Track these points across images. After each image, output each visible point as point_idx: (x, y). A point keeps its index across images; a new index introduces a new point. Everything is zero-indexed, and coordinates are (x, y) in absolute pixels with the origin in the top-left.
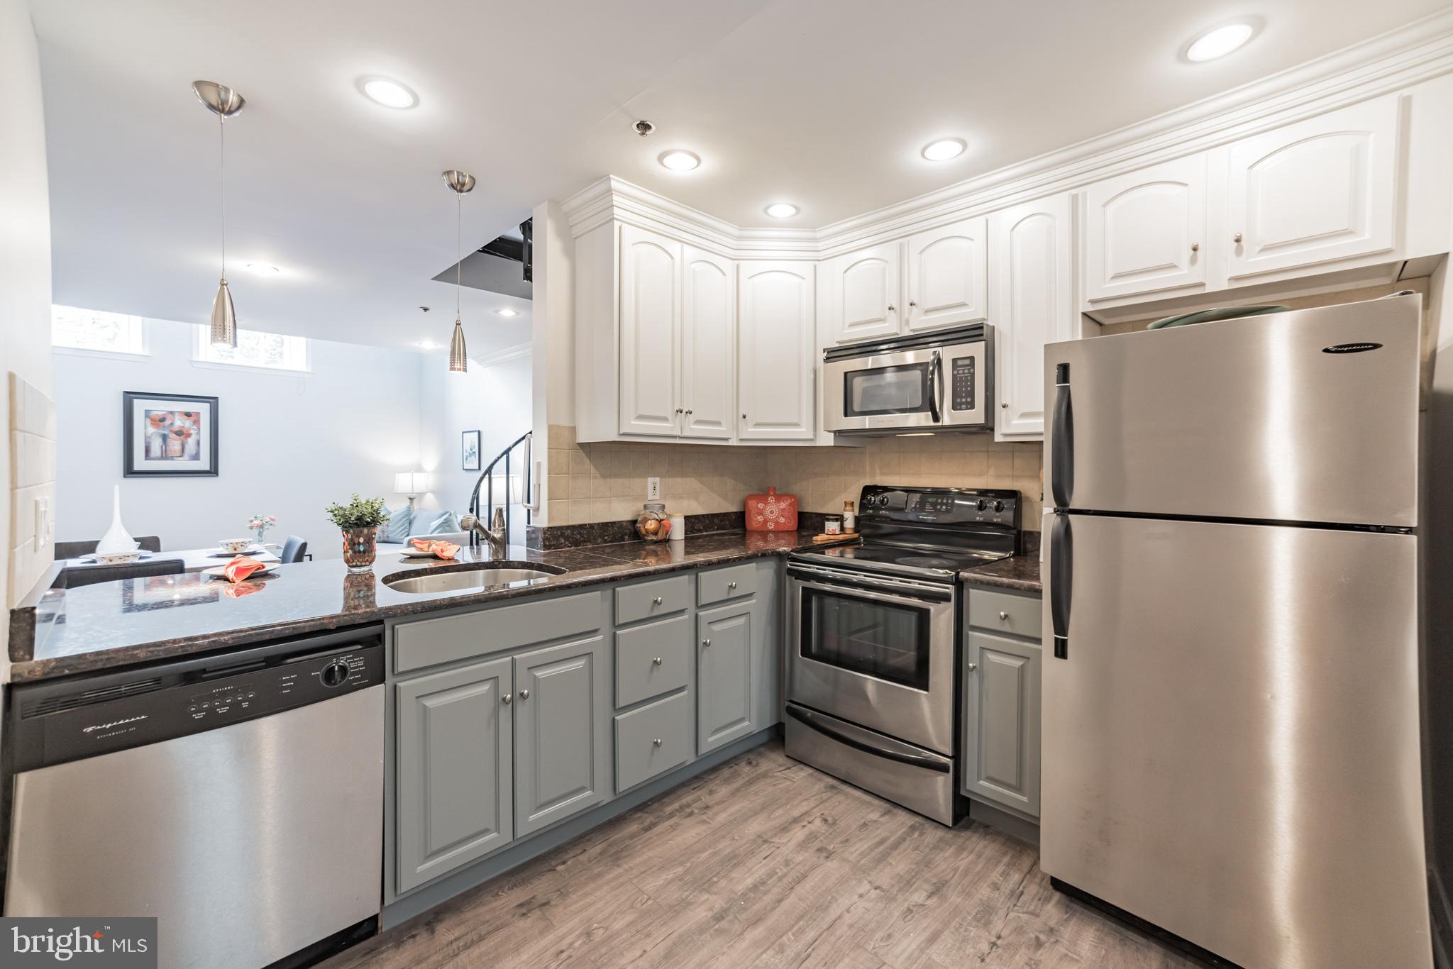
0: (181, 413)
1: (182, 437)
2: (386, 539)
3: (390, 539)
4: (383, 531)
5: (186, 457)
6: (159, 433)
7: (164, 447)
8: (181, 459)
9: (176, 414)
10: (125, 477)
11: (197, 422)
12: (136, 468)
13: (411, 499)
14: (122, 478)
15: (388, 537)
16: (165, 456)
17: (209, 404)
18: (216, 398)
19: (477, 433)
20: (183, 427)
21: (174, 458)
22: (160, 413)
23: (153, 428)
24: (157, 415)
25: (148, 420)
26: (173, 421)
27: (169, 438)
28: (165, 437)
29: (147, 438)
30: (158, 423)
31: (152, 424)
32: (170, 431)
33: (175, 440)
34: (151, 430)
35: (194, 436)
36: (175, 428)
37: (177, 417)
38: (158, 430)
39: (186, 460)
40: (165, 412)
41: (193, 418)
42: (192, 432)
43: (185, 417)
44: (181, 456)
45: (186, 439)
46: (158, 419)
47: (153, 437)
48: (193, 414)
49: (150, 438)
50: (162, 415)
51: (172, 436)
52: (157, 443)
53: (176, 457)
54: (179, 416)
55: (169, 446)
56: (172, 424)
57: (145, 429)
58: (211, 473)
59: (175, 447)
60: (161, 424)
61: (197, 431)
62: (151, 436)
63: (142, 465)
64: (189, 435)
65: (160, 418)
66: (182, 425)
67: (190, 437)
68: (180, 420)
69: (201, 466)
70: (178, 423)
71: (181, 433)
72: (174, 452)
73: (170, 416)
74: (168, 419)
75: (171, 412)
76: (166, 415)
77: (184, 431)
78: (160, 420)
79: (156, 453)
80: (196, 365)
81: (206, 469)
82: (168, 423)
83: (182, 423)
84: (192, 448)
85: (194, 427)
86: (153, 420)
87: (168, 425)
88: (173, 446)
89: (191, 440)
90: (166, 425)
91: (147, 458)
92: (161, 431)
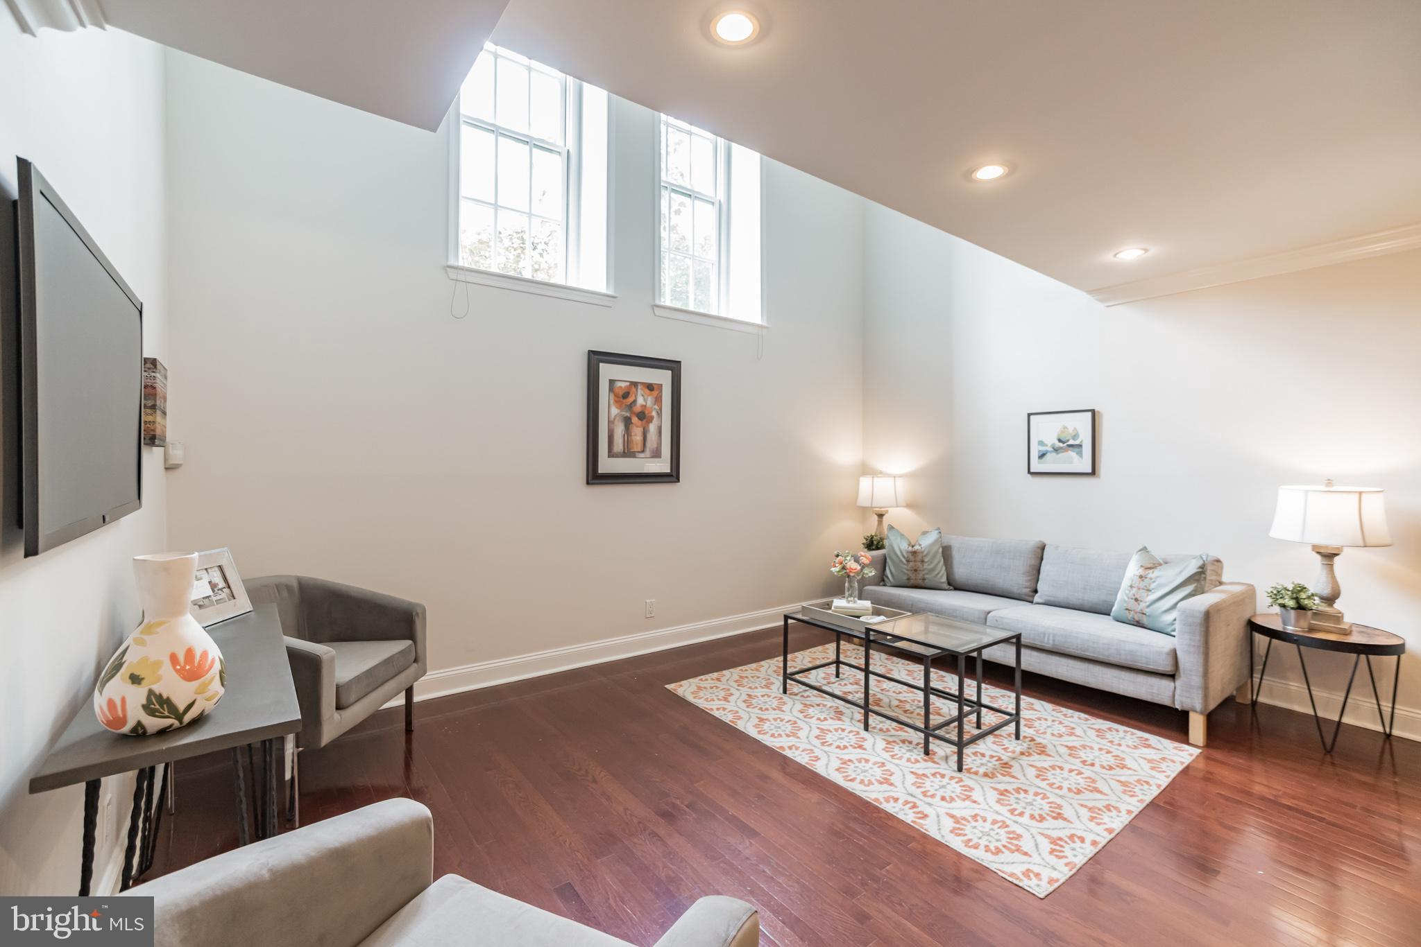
0: (643, 384)
1: (644, 421)
5: (648, 453)
6: (622, 415)
7: (626, 436)
8: (642, 455)
9: (639, 387)
11: (658, 400)
12: (601, 470)
13: (880, 516)
14: (585, 485)
16: (628, 453)
17: (670, 372)
18: (678, 363)
19: (1090, 414)
20: (645, 406)
21: (637, 454)
22: (623, 385)
23: (617, 408)
24: (621, 387)
25: (612, 395)
26: (636, 396)
27: (632, 423)
28: (627, 422)
29: (611, 423)
30: (621, 399)
31: (616, 401)
32: (633, 413)
33: (637, 427)
34: (615, 411)
35: (655, 421)
36: (637, 409)
37: (640, 391)
38: (621, 411)
39: (648, 456)
40: (628, 384)
41: (655, 393)
42: (654, 414)
43: (648, 391)
44: (643, 451)
45: (648, 426)
46: (621, 393)
47: (616, 421)
48: (655, 387)
49: (613, 422)
50: (625, 387)
51: (635, 419)
52: (619, 430)
53: (638, 452)
54: (641, 389)
55: (631, 435)
56: (635, 401)
57: (608, 410)
58: (673, 476)
59: (637, 437)
60: (624, 401)
61: (659, 412)
62: (614, 419)
63: (607, 465)
64: (651, 419)
65: (624, 392)
66: (644, 403)
67: (651, 422)
68: (643, 395)
69: (663, 466)
70: (640, 401)
71: (643, 416)
72: (637, 444)
73: (633, 389)
74: (631, 393)
75: (635, 384)
76: (629, 387)
77: (646, 413)
78: (623, 396)
79: (619, 446)
80: (658, 311)
81: (668, 470)
82: (630, 399)
83: (645, 400)
84: (653, 439)
85: (656, 407)
86: (616, 396)
87: (631, 404)
88: (636, 435)
89: (652, 428)
90: (629, 403)
91: (611, 454)
92: (624, 413)
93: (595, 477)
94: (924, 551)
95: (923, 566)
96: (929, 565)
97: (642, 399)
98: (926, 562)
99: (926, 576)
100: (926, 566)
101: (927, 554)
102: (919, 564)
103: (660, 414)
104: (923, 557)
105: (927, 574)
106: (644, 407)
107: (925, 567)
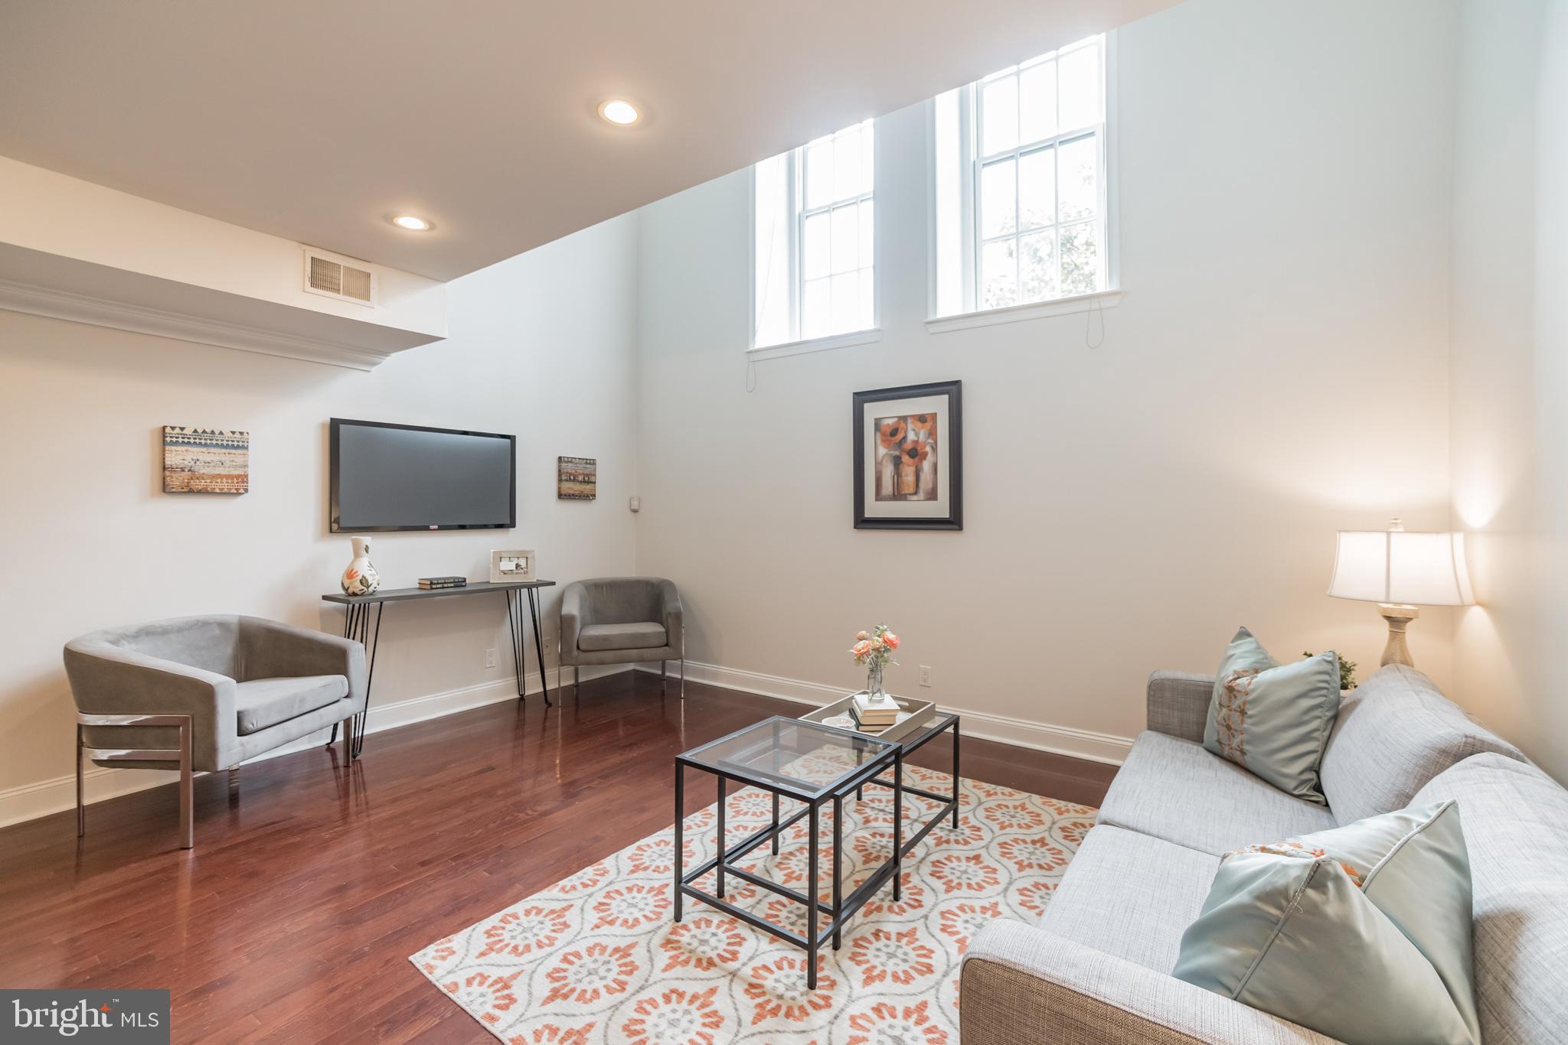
0: (913, 416)
1: (916, 459)
2: (1237, 756)
3: (1247, 759)
4: (1228, 727)
5: (921, 495)
6: (891, 455)
7: (896, 477)
8: (915, 498)
9: (909, 421)
10: (855, 528)
11: (932, 433)
12: (868, 514)
13: (1396, 622)
14: (853, 530)
15: (1243, 752)
16: (898, 495)
17: (949, 397)
18: (957, 383)
21: (908, 496)
22: (891, 421)
23: (885, 447)
24: (888, 425)
25: (879, 435)
26: (906, 432)
27: (902, 462)
28: (897, 462)
29: (878, 464)
30: (890, 438)
31: (883, 441)
32: (903, 451)
33: (909, 466)
34: (882, 451)
35: (930, 457)
36: (908, 445)
37: (910, 426)
38: (890, 450)
39: (922, 499)
40: (896, 419)
41: (929, 425)
42: (928, 449)
43: (920, 424)
44: (916, 493)
45: (922, 465)
46: (889, 431)
47: (884, 462)
48: (929, 418)
49: (881, 463)
50: (893, 423)
51: (906, 458)
52: (888, 471)
53: (910, 494)
54: (912, 423)
55: (901, 476)
56: (905, 438)
57: (875, 451)
58: (954, 522)
59: (909, 477)
60: (893, 439)
61: (934, 446)
62: (882, 460)
63: (874, 508)
64: (924, 456)
65: (892, 429)
66: (916, 439)
67: (925, 459)
68: (914, 430)
69: (940, 508)
70: (911, 436)
71: (915, 453)
72: (908, 485)
73: (902, 425)
74: (900, 430)
75: (904, 419)
76: (898, 423)
77: (919, 449)
78: (892, 434)
79: (888, 488)
80: (933, 329)
81: (946, 515)
82: (900, 436)
83: (917, 435)
84: (928, 478)
85: (930, 441)
86: (883, 435)
87: (901, 441)
88: (907, 475)
89: (926, 465)
90: (898, 441)
91: (879, 497)
92: (892, 452)
93: (862, 522)
94: (1253, 691)
95: (1242, 722)
96: (1254, 724)
97: (913, 434)
98: (1250, 717)
99: (1246, 747)
100: (1247, 724)
101: (1255, 701)
102: (1236, 716)
103: (934, 449)
104: (1245, 703)
105: (1249, 742)
106: (916, 442)
107: (1245, 726)
